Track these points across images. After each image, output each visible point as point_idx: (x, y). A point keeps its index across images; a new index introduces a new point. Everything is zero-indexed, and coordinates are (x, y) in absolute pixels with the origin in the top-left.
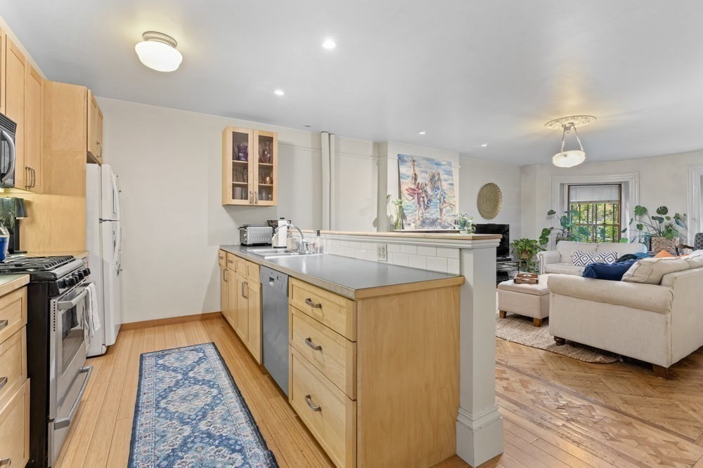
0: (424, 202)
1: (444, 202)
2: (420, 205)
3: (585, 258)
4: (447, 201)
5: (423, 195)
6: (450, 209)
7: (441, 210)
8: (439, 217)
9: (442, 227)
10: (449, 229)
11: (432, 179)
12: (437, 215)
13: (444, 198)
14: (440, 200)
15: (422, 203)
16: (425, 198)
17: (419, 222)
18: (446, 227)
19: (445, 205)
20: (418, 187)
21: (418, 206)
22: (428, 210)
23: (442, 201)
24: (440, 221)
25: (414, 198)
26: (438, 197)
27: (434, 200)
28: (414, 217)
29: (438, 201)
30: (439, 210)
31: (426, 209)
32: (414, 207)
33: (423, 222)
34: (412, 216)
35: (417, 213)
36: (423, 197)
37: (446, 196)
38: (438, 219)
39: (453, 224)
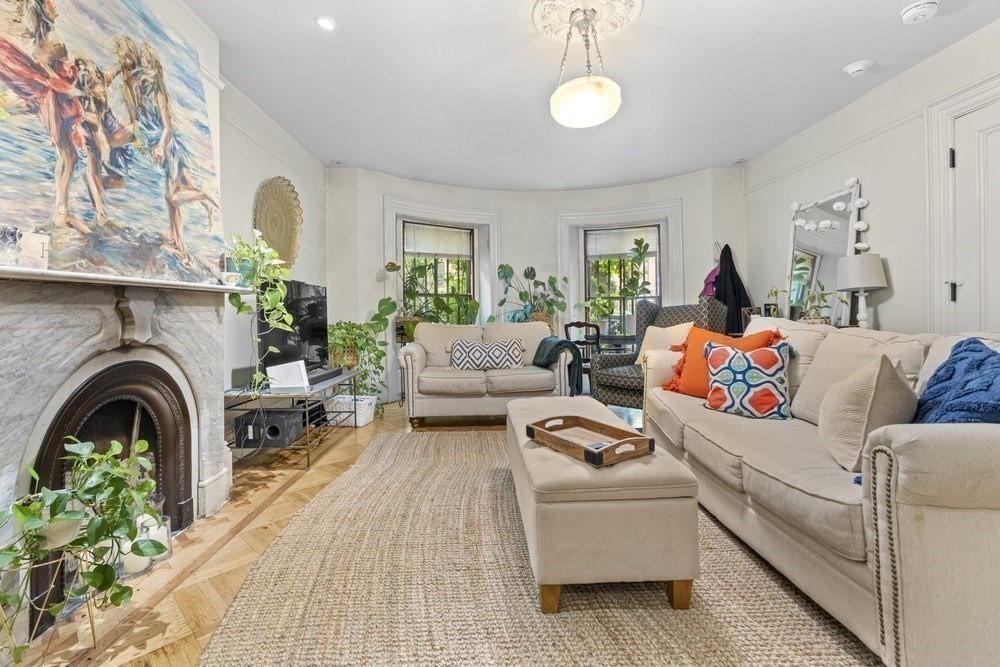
0: (92, 144)
1: (184, 181)
2: (75, 160)
3: (477, 354)
4: (192, 182)
5: (92, 118)
6: (204, 212)
7: (173, 208)
8: (166, 232)
9: (181, 275)
10: (206, 284)
11: (131, 66)
12: (158, 225)
13: (181, 165)
14: (165, 164)
15: (83, 150)
16: (100, 135)
17: (70, 240)
18: (194, 276)
19: (186, 193)
20: (57, 63)
21: (61, 157)
22: (120, 192)
23: (175, 174)
24: (171, 250)
25: (34, 110)
26: (159, 151)
27: (145, 160)
28: (40, 204)
29: (160, 171)
30: (164, 205)
31: (106, 184)
32: (34, 154)
33: (96, 243)
34: (27, 197)
35: (56, 187)
36: (87, 125)
37: (188, 162)
38: (161, 240)
39: (216, 270)
